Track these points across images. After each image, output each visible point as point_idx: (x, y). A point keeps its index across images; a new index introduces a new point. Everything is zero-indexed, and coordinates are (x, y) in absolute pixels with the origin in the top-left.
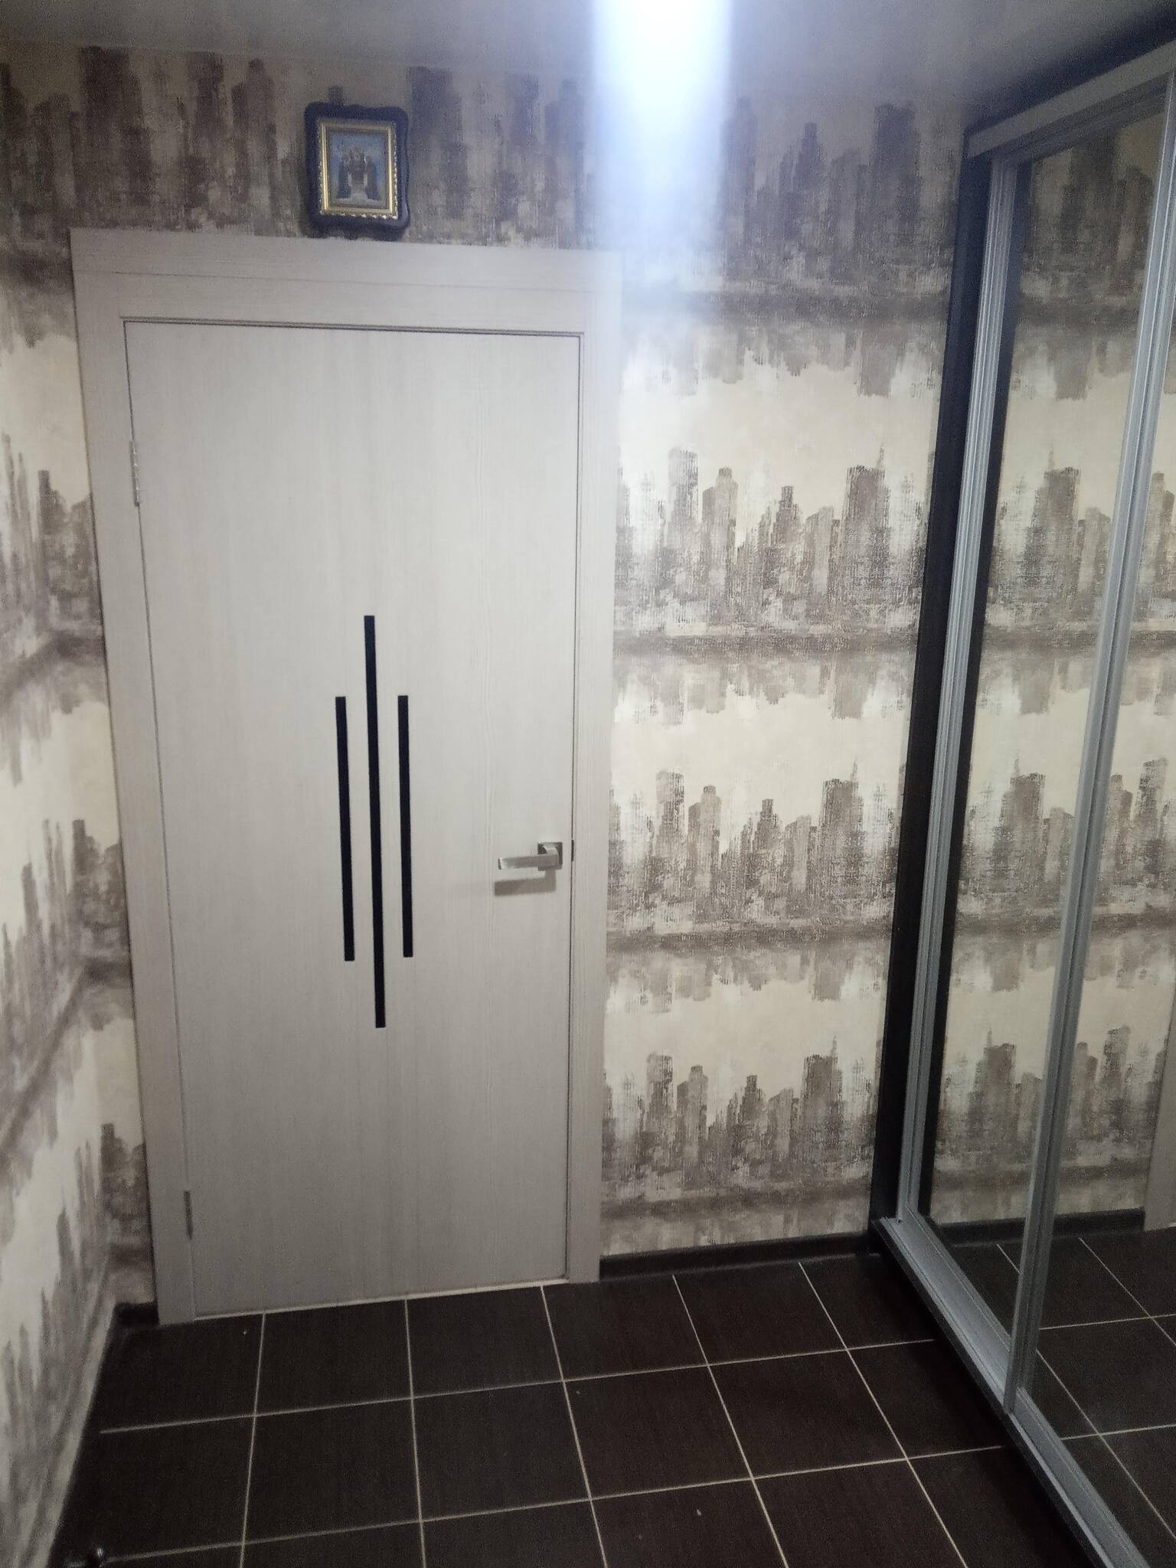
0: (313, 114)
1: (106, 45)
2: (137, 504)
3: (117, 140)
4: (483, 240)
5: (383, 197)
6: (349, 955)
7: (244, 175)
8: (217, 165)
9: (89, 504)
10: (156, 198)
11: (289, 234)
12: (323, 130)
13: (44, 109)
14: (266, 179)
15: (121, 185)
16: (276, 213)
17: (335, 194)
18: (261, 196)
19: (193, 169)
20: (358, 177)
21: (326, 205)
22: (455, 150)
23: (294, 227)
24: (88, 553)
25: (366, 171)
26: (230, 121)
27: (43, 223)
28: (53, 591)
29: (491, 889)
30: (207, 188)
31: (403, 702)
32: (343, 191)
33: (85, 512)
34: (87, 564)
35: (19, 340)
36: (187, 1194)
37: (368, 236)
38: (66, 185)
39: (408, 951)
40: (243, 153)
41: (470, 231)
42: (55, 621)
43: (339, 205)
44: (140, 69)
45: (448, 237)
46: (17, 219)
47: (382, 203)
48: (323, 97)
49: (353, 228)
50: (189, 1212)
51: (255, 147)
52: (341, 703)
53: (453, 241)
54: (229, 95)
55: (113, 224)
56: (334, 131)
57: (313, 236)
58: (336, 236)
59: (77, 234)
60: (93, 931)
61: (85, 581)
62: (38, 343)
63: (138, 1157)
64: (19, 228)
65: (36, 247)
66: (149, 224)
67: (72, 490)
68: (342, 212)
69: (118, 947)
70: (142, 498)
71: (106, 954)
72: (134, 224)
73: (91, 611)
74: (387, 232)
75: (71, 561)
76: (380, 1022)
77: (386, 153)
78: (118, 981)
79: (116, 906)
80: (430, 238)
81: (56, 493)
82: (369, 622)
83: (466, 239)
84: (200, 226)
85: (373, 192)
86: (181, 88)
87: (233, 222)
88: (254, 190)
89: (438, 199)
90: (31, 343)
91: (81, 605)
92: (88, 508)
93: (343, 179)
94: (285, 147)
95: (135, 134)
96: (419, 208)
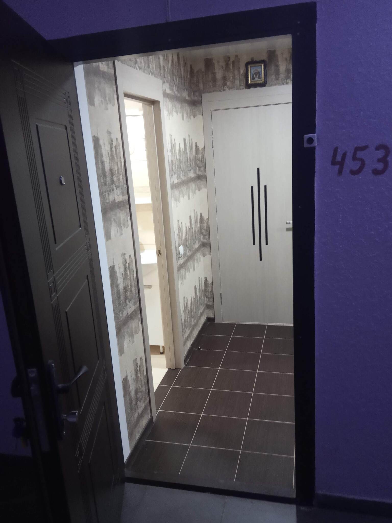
0: (247, 64)
1: (209, 57)
2: (213, 147)
3: (210, 76)
4: (283, 84)
5: (261, 78)
6: (254, 244)
7: (234, 78)
8: (229, 77)
9: (204, 148)
10: (217, 86)
11: (243, 89)
12: (249, 67)
13: (198, 72)
14: (238, 78)
15: (211, 84)
16: (240, 85)
17: (252, 79)
18: (237, 82)
19: (224, 79)
20: (256, 75)
21: (250, 82)
22: (277, 66)
23: (244, 88)
24: (204, 158)
25: (257, 74)
26: (231, 67)
27: (197, 94)
28: (197, 166)
29: (285, 230)
30: (227, 82)
31: (265, 187)
32: (253, 78)
33: (203, 150)
34: (203, 161)
35: (192, 117)
36: (221, 294)
37: (258, 87)
38: (201, 86)
39: (267, 244)
40: (234, 74)
41: (280, 82)
42: (197, 172)
43: (253, 81)
44: (215, 61)
45: (276, 84)
46: (192, 93)
47: (261, 80)
48: (249, 60)
49: (255, 85)
50: (221, 298)
51: (236, 72)
52: (252, 187)
53: (277, 85)
54: (231, 63)
55: (210, 92)
56: (252, 67)
57: (247, 89)
58: (252, 88)
59: (203, 95)
60: (203, 236)
61: (203, 164)
62: (196, 117)
63: (211, 285)
64: (193, 95)
65: (196, 98)
66: (216, 91)
67: (201, 146)
68: (253, 83)
69: (208, 240)
70: (214, 146)
71: (206, 241)
72: (213, 91)
73: (204, 169)
74: (263, 85)
75: (201, 160)
76: (261, 259)
77: (262, 70)
78: (208, 247)
79: (208, 231)
80: (271, 85)
81: (198, 147)
82: (258, 169)
83: (280, 84)
84: (225, 90)
85: (260, 78)
86: (222, 63)
87: (231, 88)
88: (236, 81)
89: (273, 77)
90: (194, 117)
91: (202, 169)
92: (204, 149)
93: (253, 76)
94: (242, 71)
95: (214, 74)
96: (269, 79)
